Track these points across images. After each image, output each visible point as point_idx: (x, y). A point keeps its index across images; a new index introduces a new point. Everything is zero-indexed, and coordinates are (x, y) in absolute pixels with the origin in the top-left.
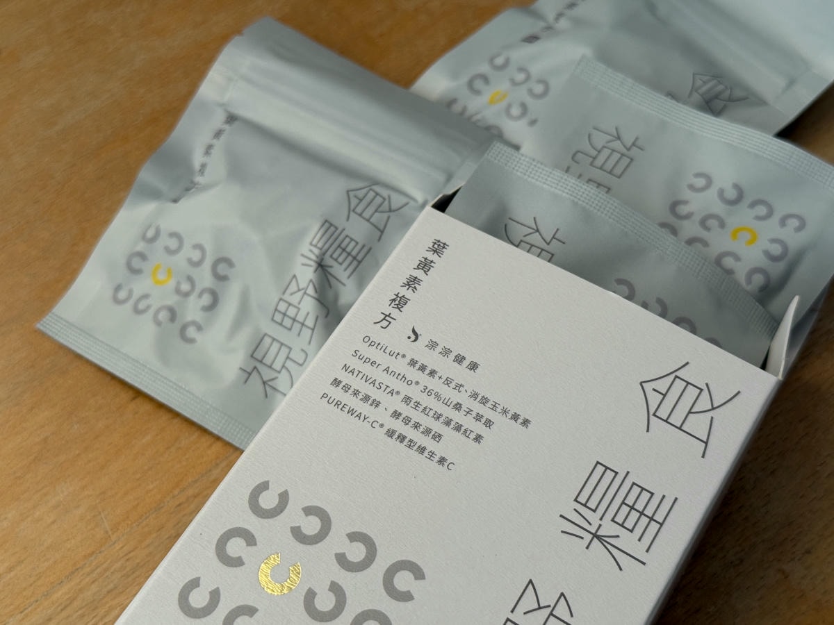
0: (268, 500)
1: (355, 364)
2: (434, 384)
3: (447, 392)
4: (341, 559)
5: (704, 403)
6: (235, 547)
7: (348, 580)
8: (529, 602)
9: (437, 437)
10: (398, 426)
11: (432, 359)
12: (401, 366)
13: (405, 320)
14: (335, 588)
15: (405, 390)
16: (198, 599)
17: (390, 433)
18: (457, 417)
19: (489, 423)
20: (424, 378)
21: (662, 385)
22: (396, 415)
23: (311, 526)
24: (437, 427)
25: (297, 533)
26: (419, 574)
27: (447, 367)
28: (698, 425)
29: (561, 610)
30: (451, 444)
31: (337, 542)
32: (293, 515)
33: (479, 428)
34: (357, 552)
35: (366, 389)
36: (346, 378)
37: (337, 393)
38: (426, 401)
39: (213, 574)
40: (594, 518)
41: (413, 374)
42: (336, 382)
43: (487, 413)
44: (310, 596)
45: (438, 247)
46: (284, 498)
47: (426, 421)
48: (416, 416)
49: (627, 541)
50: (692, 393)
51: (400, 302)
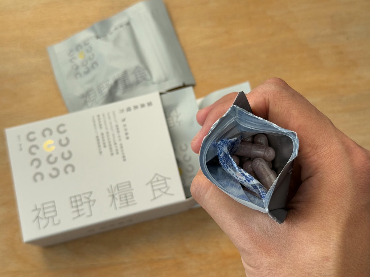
0: (62, 129)
1: (106, 115)
2: (116, 135)
3: (117, 139)
5: (164, 190)
6: (47, 133)
8: (87, 196)
9: (105, 146)
10: (100, 137)
11: (121, 129)
12: (114, 124)
13: (126, 115)
14: (56, 159)
15: (110, 130)
16: (31, 137)
17: (97, 137)
18: (113, 146)
19: (117, 153)
20: (115, 131)
21: (160, 178)
22: (102, 134)
23: (64, 142)
24: (107, 144)
25: (60, 141)
26: (73, 170)
27: (122, 134)
28: (158, 193)
29: (91, 203)
30: (106, 151)
31: (65, 150)
32: (63, 137)
33: (114, 152)
34: (66, 155)
35: (102, 123)
36: (101, 117)
37: (96, 119)
38: (111, 137)
39: (38, 135)
40: (117, 191)
41: (114, 128)
42: (99, 116)
43: (120, 151)
44: (50, 156)
45: (150, 104)
47: (106, 141)
48: (106, 138)
49: (118, 202)
50: (164, 186)
51: (129, 109)
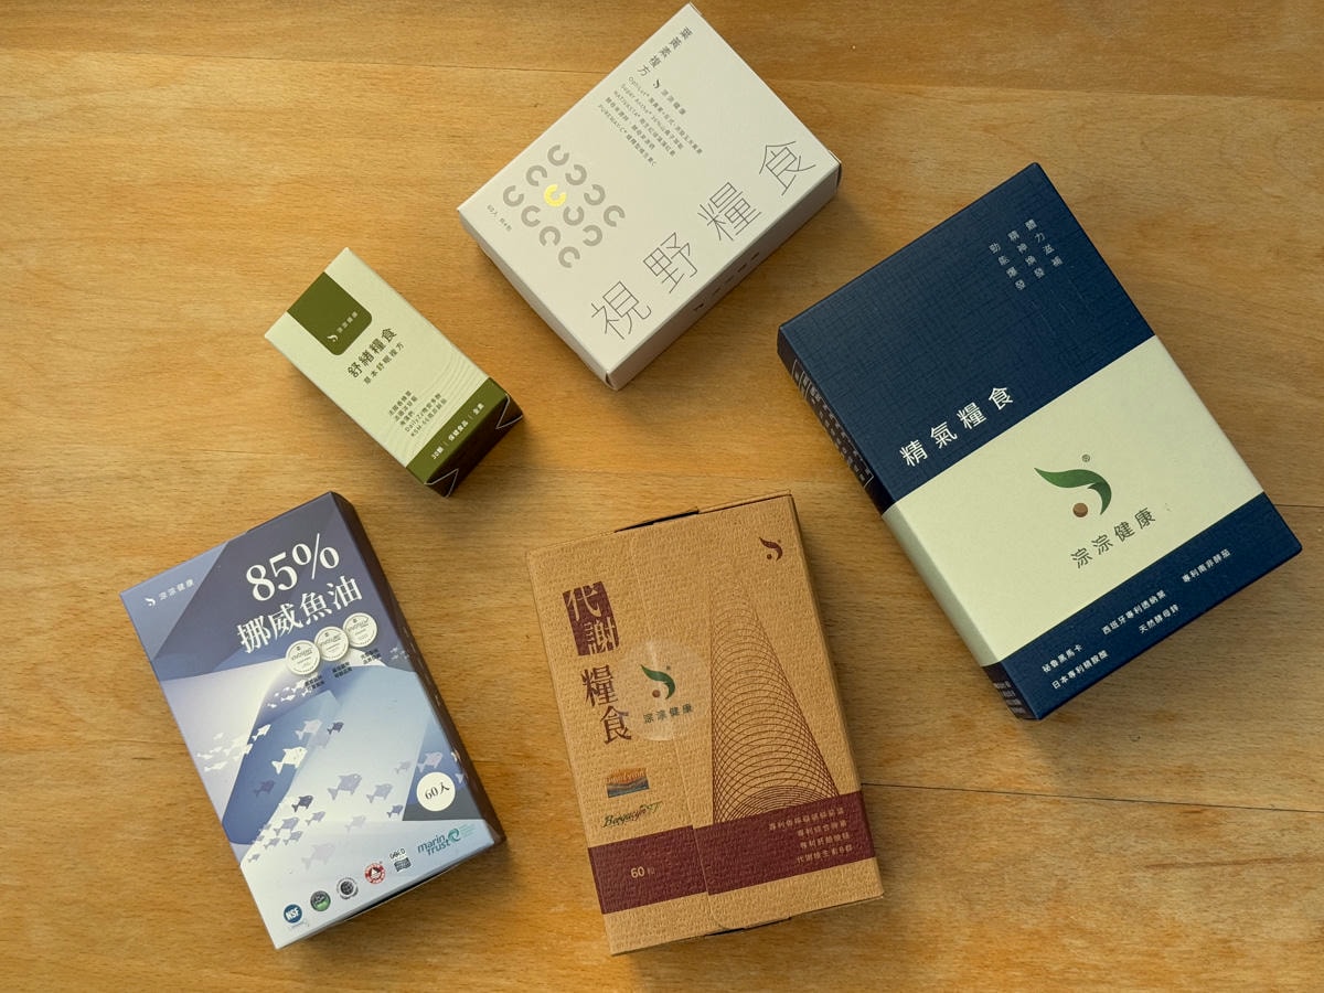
0: (558, 156)
1: (622, 93)
2: (660, 116)
3: (665, 123)
4: (587, 196)
5: (794, 166)
6: (537, 175)
7: (587, 207)
8: (671, 243)
9: (652, 146)
10: (634, 134)
11: (663, 101)
12: (645, 100)
13: (655, 73)
14: (580, 210)
15: (644, 115)
16: (513, 197)
17: (629, 137)
18: (666, 138)
19: (680, 146)
20: (654, 111)
21: (776, 151)
22: (635, 128)
23: (576, 175)
24: (654, 141)
25: (568, 177)
26: (622, 215)
27: (669, 108)
28: (787, 178)
29: (685, 251)
30: (658, 152)
31: (587, 187)
32: (569, 167)
33: (675, 147)
34: (595, 196)
35: (623, 108)
36: (614, 99)
37: (607, 106)
38: (653, 125)
39: (523, 187)
40: (716, 211)
41: (650, 107)
42: (609, 100)
43: (682, 141)
44: (567, 210)
45: (687, 33)
46: (566, 156)
47: (650, 136)
48: (645, 132)
49: (729, 227)
50: (791, 158)
51: (655, 62)
